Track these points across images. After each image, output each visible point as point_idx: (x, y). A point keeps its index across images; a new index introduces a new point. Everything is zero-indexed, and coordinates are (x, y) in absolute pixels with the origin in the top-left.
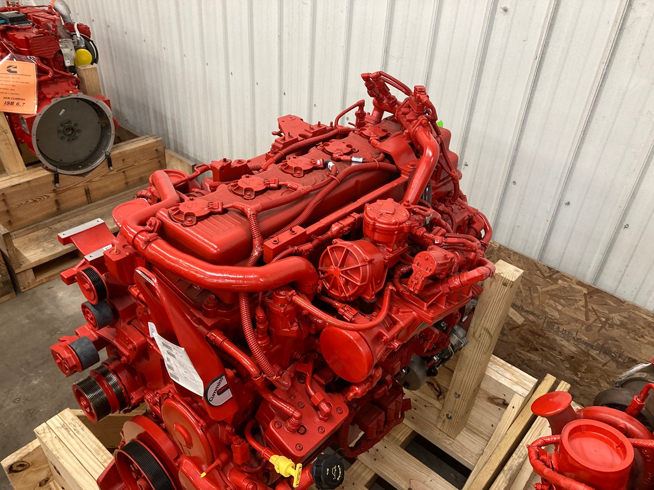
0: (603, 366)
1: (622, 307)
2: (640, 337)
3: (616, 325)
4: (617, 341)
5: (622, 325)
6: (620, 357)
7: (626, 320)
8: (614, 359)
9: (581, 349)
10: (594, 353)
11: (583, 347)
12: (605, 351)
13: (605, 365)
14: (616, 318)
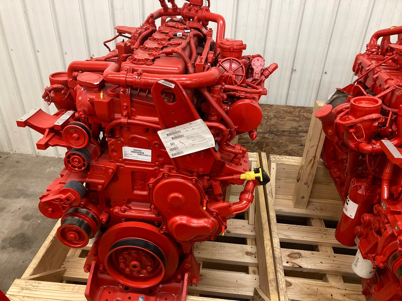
0: (272, 140)
1: (273, 108)
2: (283, 119)
3: (272, 118)
4: (275, 125)
5: (275, 117)
6: (278, 132)
7: (276, 114)
8: (276, 135)
9: (261, 137)
10: (267, 135)
11: (261, 135)
12: (271, 132)
13: (273, 139)
14: (271, 114)
